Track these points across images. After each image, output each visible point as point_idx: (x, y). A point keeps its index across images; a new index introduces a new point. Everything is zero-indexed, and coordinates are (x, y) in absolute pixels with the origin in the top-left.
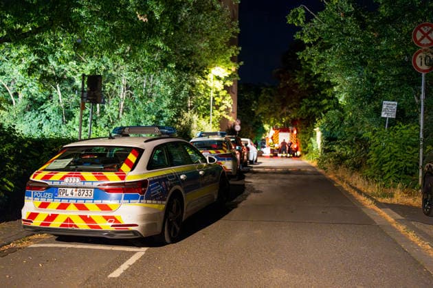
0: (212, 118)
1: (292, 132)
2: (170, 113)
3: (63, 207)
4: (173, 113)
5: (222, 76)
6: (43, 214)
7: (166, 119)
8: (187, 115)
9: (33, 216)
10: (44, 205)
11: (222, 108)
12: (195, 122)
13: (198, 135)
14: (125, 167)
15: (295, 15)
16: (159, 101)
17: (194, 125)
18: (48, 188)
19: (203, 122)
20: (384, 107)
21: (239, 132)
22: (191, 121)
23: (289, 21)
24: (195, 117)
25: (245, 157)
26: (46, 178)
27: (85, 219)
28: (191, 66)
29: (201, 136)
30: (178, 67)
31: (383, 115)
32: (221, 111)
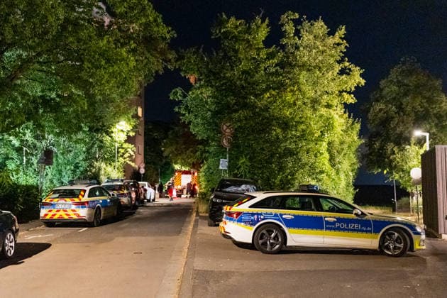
0: (117, 164)
1: (194, 174)
2: (84, 165)
3: (58, 211)
4: (87, 164)
5: (125, 130)
6: (50, 214)
7: (81, 169)
8: (97, 164)
9: (46, 215)
10: (50, 211)
11: (126, 156)
12: (103, 169)
13: (106, 181)
14: (80, 196)
15: (176, 94)
16: (76, 155)
17: (102, 172)
18: (52, 205)
19: (109, 169)
20: (221, 162)
21: (144, 174)
22: (100, 169)
23: (171, 98)
24: (103, 165)
25: (142, 197)
26: (51, 201)
27: (67, 215)
28: (100, 127)
29: (108, 182)
30: (91, 129)
31: (221, 168)
32: (125, 158)
